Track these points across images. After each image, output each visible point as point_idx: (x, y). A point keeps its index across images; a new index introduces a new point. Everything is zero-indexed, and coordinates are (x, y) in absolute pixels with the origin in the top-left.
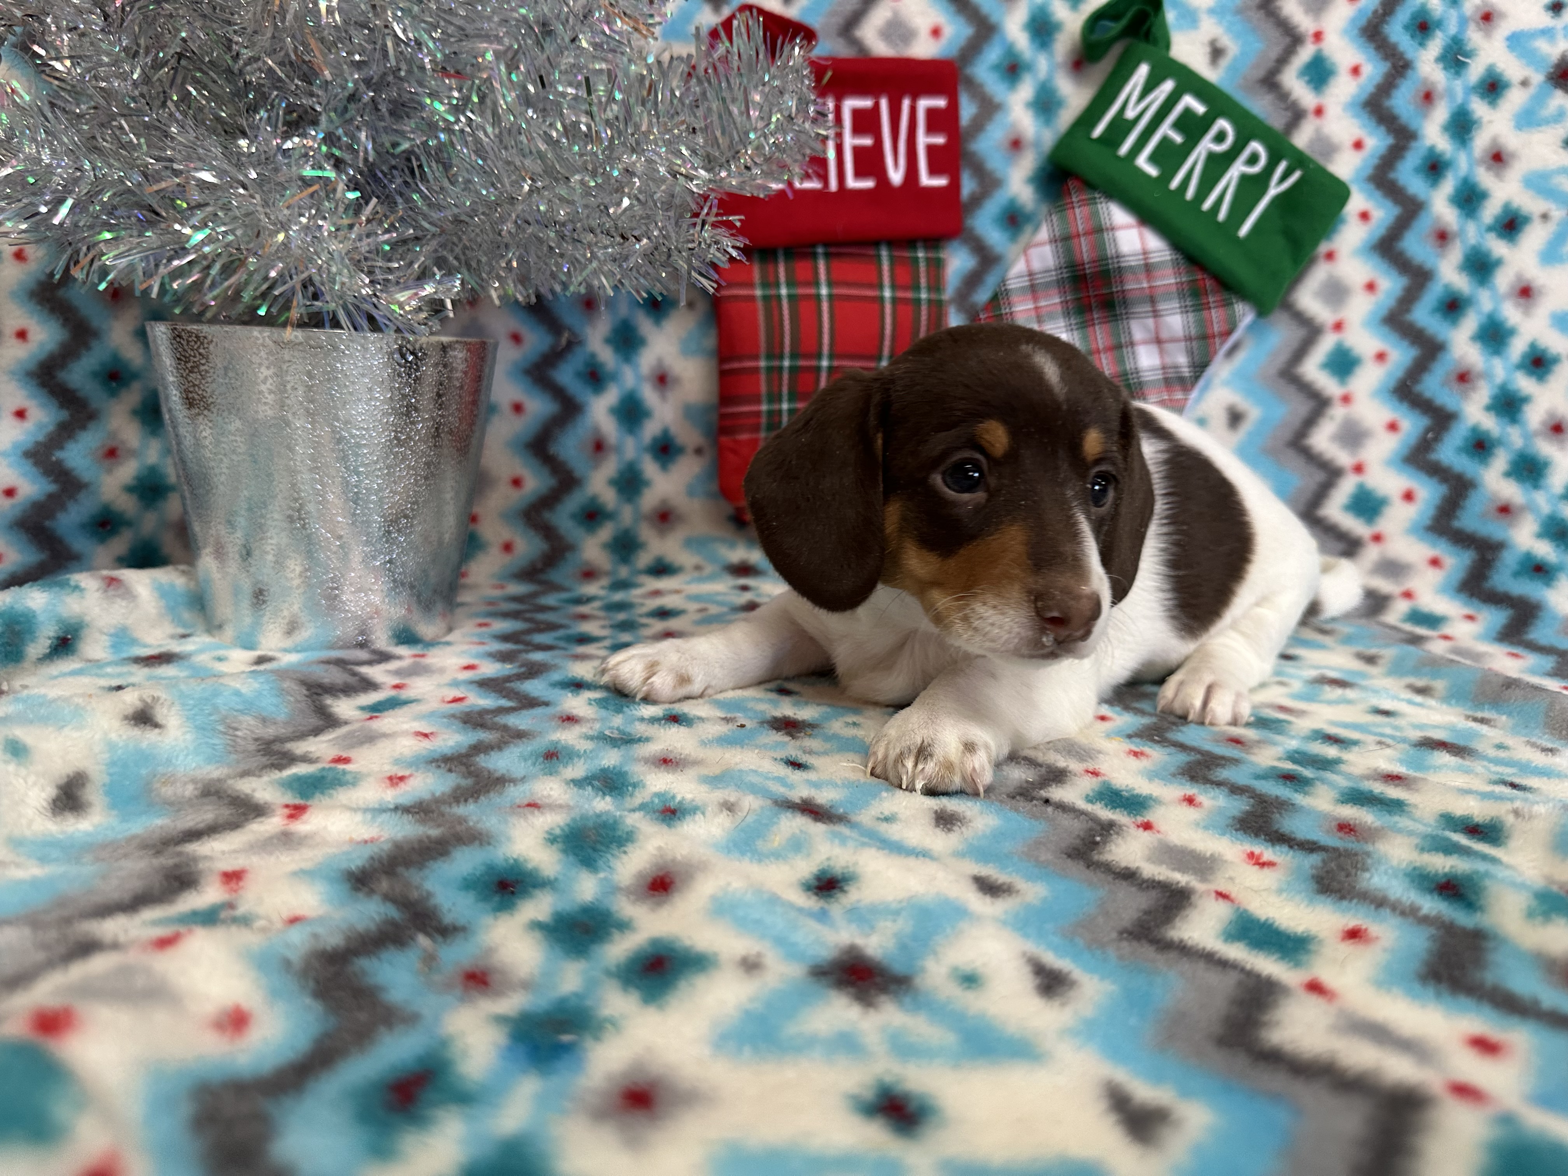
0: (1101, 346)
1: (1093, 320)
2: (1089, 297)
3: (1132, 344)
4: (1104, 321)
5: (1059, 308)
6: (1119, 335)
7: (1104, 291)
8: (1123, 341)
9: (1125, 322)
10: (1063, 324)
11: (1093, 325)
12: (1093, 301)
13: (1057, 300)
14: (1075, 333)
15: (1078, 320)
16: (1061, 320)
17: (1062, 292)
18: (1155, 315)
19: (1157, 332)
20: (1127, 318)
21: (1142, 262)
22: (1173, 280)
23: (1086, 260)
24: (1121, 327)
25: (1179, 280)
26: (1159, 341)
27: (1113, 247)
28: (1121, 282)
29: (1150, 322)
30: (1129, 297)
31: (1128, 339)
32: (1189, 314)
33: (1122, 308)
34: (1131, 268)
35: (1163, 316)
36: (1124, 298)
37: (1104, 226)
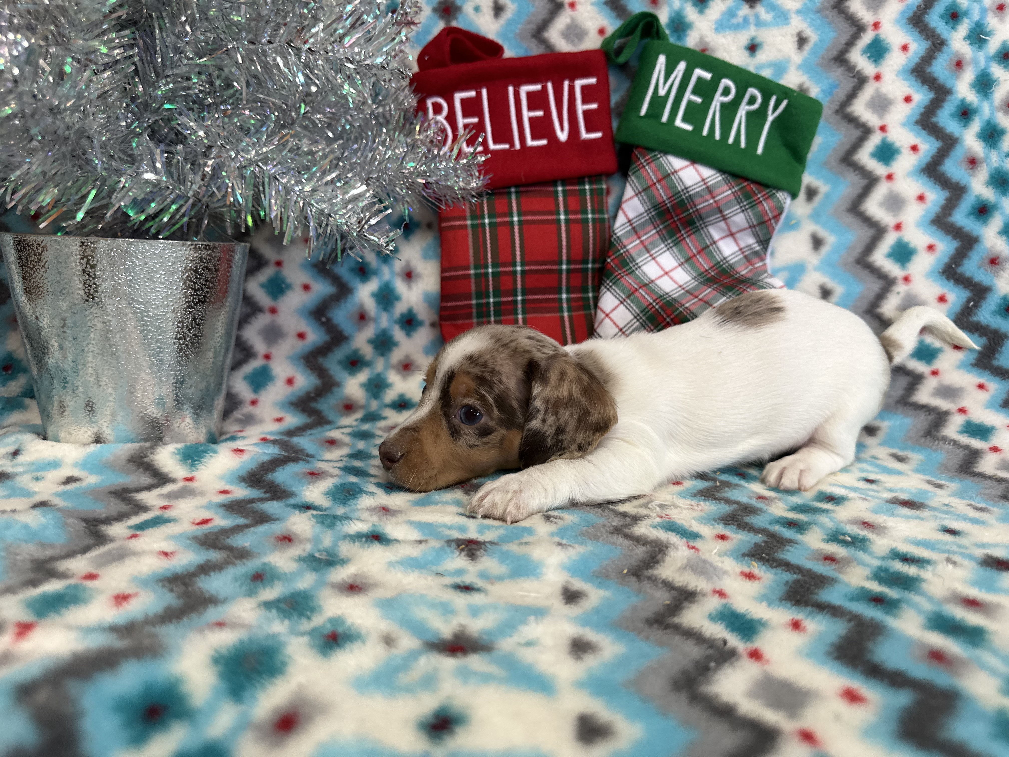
0: (694, 251)
1: (682, 235)
4: (690, 234)
6: (704, 239)
8: (709, 243)
9: (705, 230)
10: (663, 246)
11: (684, 238)
12: (679, 224)
13: (654, 232)
14: (674, 249)
15: (673, 240)
16: (662, 244)
17: (656, 225)
18: (725, 218)
19: (729, 229)
20: (706, 226)
21: (704, 187)
22: (730, 192)
23: (665, 198)
24: (704, 235)
25: (733, 190)
26: (732, 235)
27: (681, 184)
28: (695, 206)
29: (722, 224)
30: (703, 212)
31: (711, 240)
32: (749, 210)
33: (701, 222)
34: (697, 193)
35: (730, 217)
36: (700, 215)
37: (669, 172)
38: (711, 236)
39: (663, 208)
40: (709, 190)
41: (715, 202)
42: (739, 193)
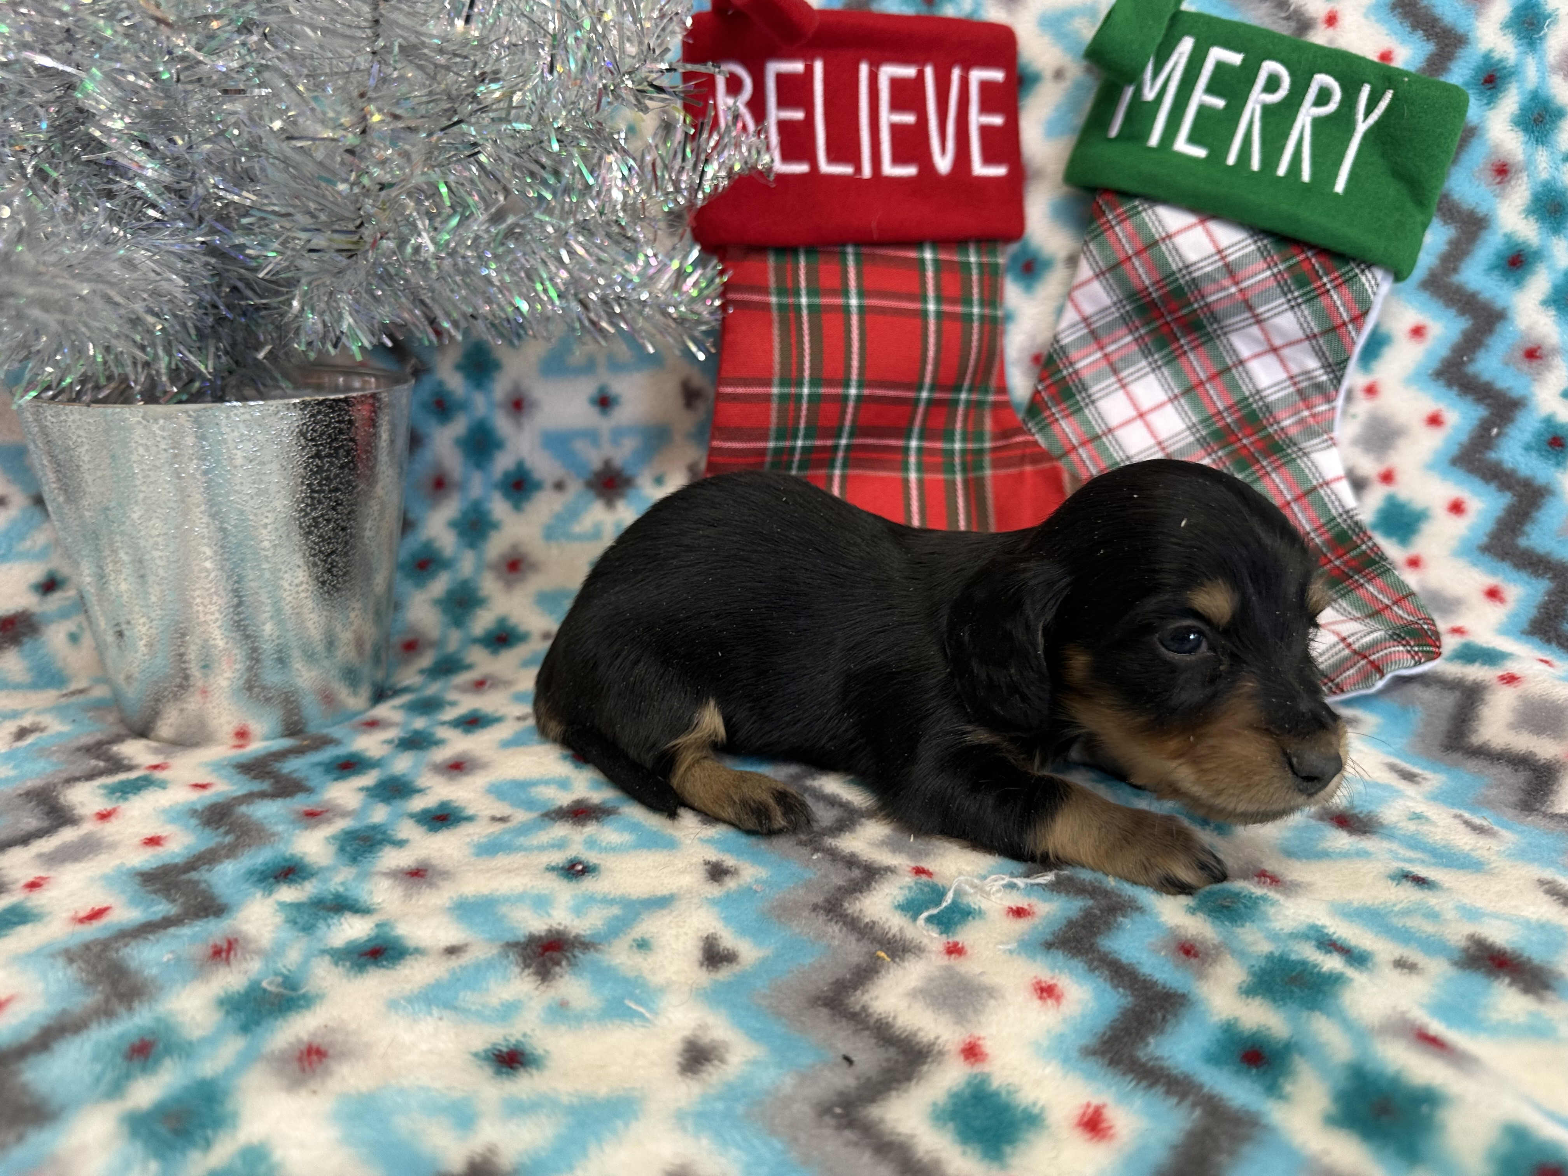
0: (1203, 376)
1: (1181, 348)
2: (1167, 323)
3: (1241, 362)
4: (1196, 346)
5: (1135, 348)
6: (1221, 356)
7: (1184, 312)
8: (1229, 362)
9: (1224, 340)
10: (1145, 365)
11: (1185, 353)
12: (1175, 327)
13: (1129, 339)
14: (1165, 370)
15: (1164, 354)
16: (1142, 360)
17: (1133, 328)
18: (1259, 321)
19: (1268, 340)
20: (1225, 334)
21: (1220, 264)
22: (1268, 273)
23: (1147, 282)
24: (1221, 348)
25: (1275, 270)
26: (1274, 350)
27: (1177, 258)
28: (1203, 297)
29: (1255, 330)
30: (1218, 309)
31: (1234, 358)
32: (1303, 307)
33: (1215, 326)
34: (1207, 275)
35: (1268, 318)
36: (1212, 313)
37: (1157, 237)
38: (1234, 351)
39: (1145, 300)
40: (1230, 270)
41: (1241, 291)
42: (1286, 275)
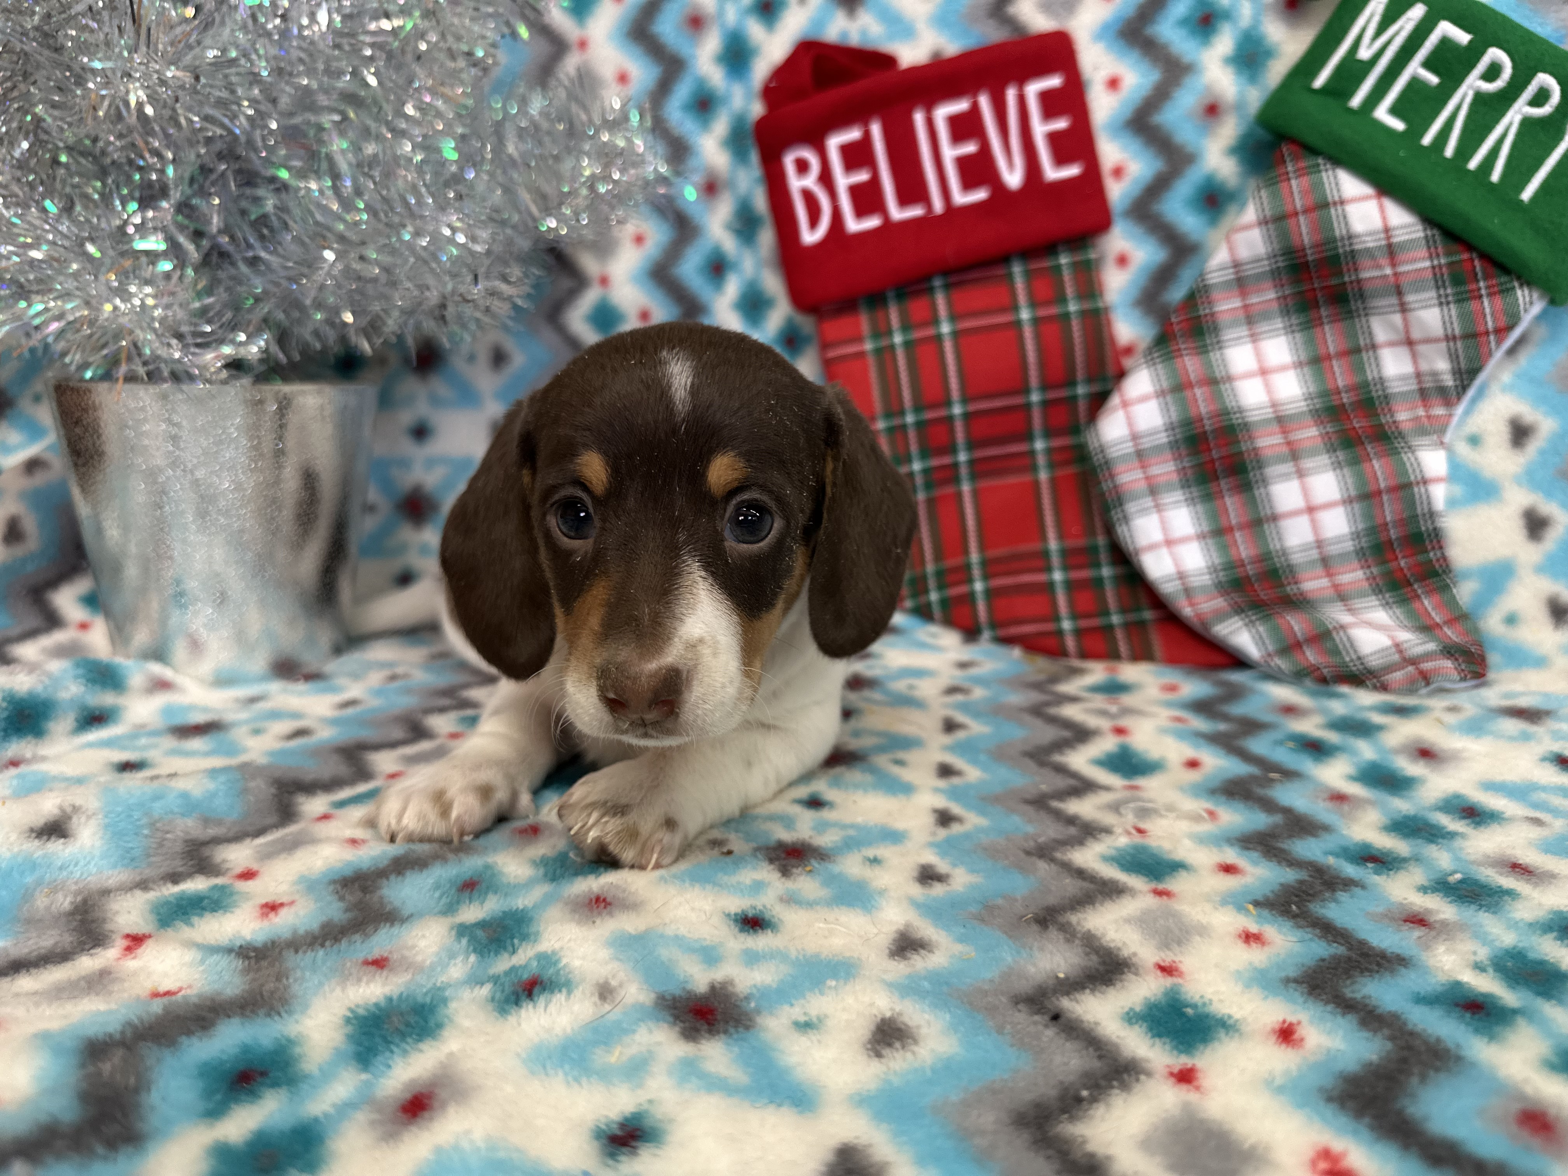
0: (1332, 349)
1: (1320, 318)
2: (1314, 290)
3: (1374, 347)
4: (1335, 319)
5: (1275, 306)
6: (1356, 336)
7: (1334, 282)
8: (1362, 343)
9: (1363, 320)
10: (1281, 325)
11: (1322, 324)
12: (1319, 295)
13: (1271, 295)
14: (1298, 336)
15: (1302, 320)
16: (1279, 320)
17: (1278, 285)
18: (1404, 309)
19: (1407, 331)
20: (1366, 315)
21: (1384, 243)
22: (1427, 264)
23: (1306, 240)
24: (1358, 326)
25: (1436, 262)
26: (1410, 343)
27: (1343, 225)
28: (1356, 270)
29: (1397, 318)
30: (1368, 287)
31: (1368, 341)
32: (1452, 306)
33: (1359, 302)
34: (1368, 250)
35: (1414, 310)
36: (1360, 289)
37: (1330, 199)
38: (1370, 333)
39: (1299, 261)
40: (1392, 251)
41: (1396, 274)
42: (1444, 269)
